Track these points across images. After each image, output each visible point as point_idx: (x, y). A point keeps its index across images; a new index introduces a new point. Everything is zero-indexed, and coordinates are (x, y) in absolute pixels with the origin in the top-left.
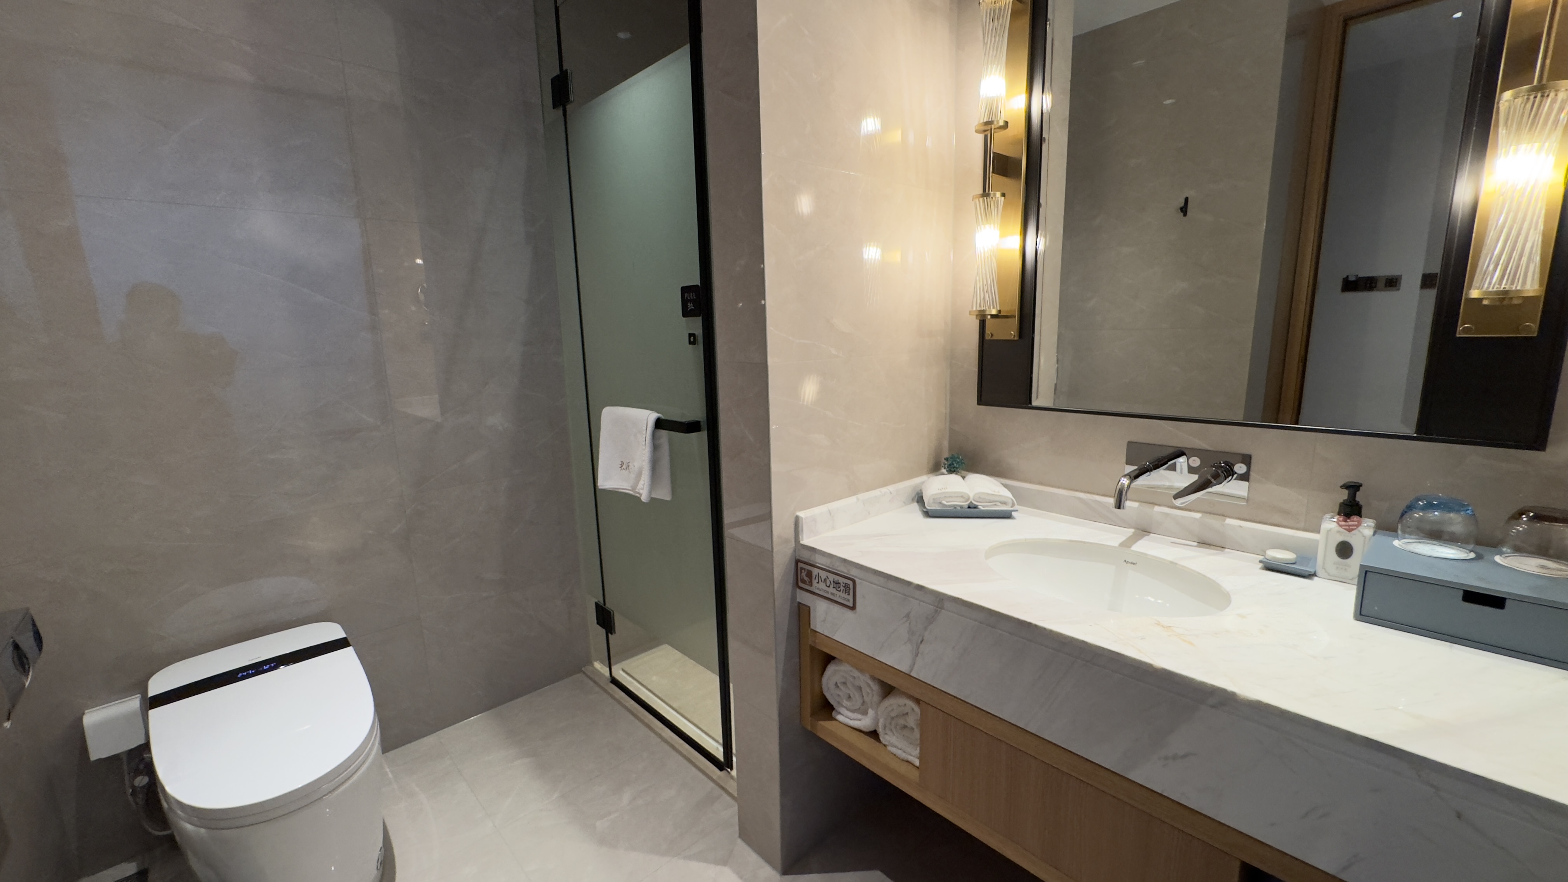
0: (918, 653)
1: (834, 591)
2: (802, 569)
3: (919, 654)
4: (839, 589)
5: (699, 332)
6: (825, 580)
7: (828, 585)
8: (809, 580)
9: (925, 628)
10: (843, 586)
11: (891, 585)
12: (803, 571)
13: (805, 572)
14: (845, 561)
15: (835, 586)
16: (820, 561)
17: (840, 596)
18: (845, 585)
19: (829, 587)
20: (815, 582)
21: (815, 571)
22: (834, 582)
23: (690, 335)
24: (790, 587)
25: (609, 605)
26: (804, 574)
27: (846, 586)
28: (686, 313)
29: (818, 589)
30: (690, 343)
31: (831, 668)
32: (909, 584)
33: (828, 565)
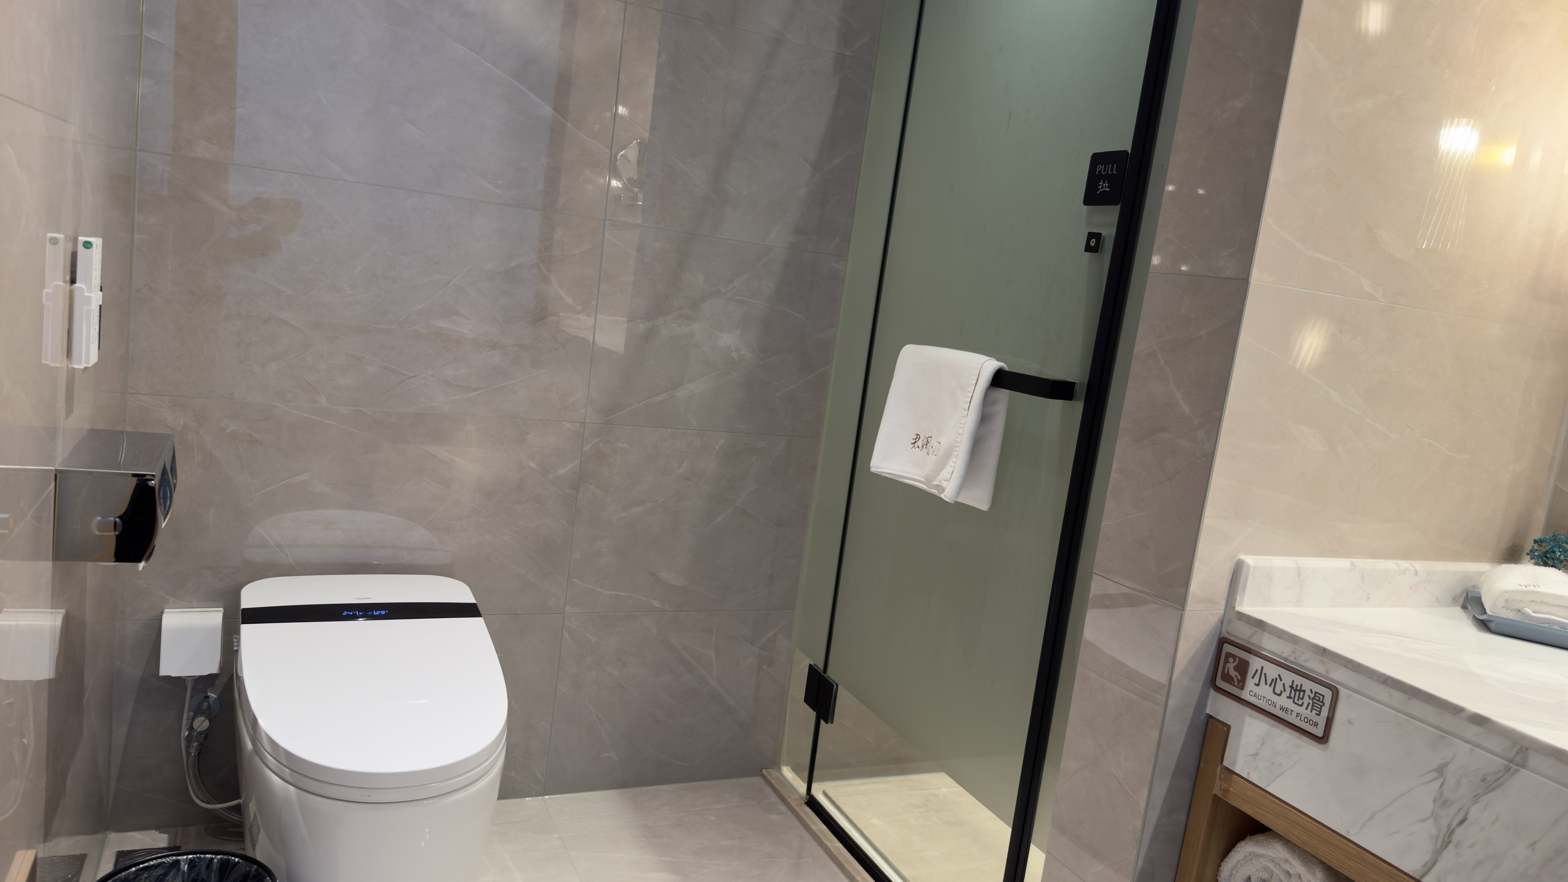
0: (1449, 842)
1: (1289, 704)
2: (1229, 655)
3: (1451, 846)
4: (1300, 702)
5: (1109, 232)
6: (1274, 682)
7: (1278, 691)
8: (1240, 678)
9: (1476, 799)
10: (1309, 696)
11: (1416, 707)
12: (1231, 660)
13: (1234, 661)
14: (1324, 652)
15: (1292, 695)
16: (1269, 644)
17: (1299, 712)
18: (1315, 696)
19: (1280, 695)
20: (1250, 683)
21: (1256, 664)
22: (1291, 687)
23: (1091, 235)
24: (1198, 686)
25: (833, 674)
26: (1231, 666)
27: (1317, 699)
28: (1092, 198)
29: (1255, 695)
30: (1088, 249)
31: (1245, 849)
32: (1456, 710)
33: (1285, 655)
